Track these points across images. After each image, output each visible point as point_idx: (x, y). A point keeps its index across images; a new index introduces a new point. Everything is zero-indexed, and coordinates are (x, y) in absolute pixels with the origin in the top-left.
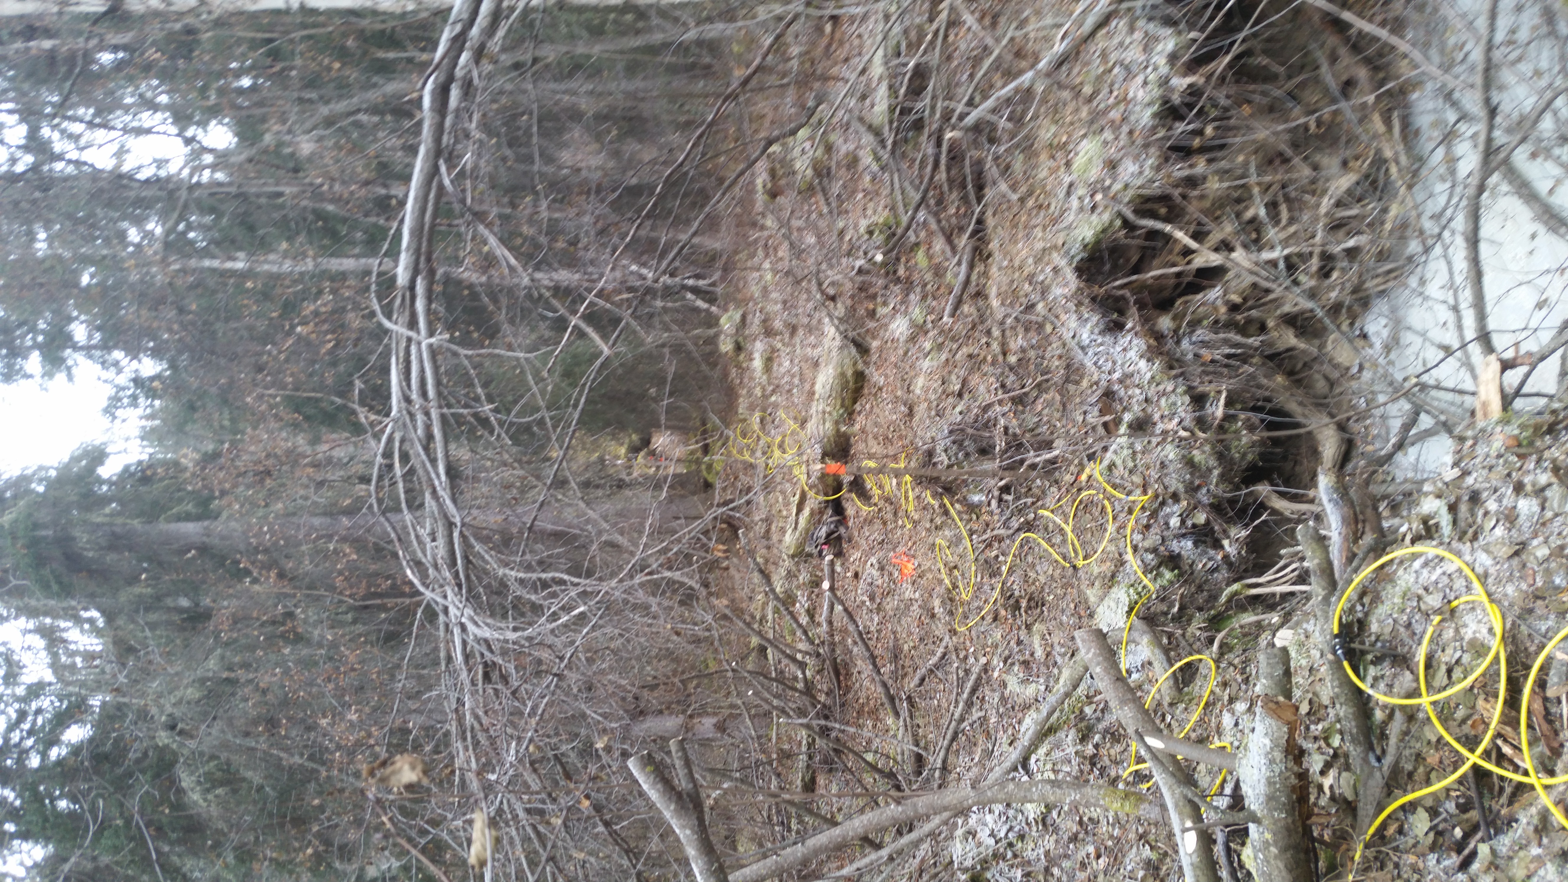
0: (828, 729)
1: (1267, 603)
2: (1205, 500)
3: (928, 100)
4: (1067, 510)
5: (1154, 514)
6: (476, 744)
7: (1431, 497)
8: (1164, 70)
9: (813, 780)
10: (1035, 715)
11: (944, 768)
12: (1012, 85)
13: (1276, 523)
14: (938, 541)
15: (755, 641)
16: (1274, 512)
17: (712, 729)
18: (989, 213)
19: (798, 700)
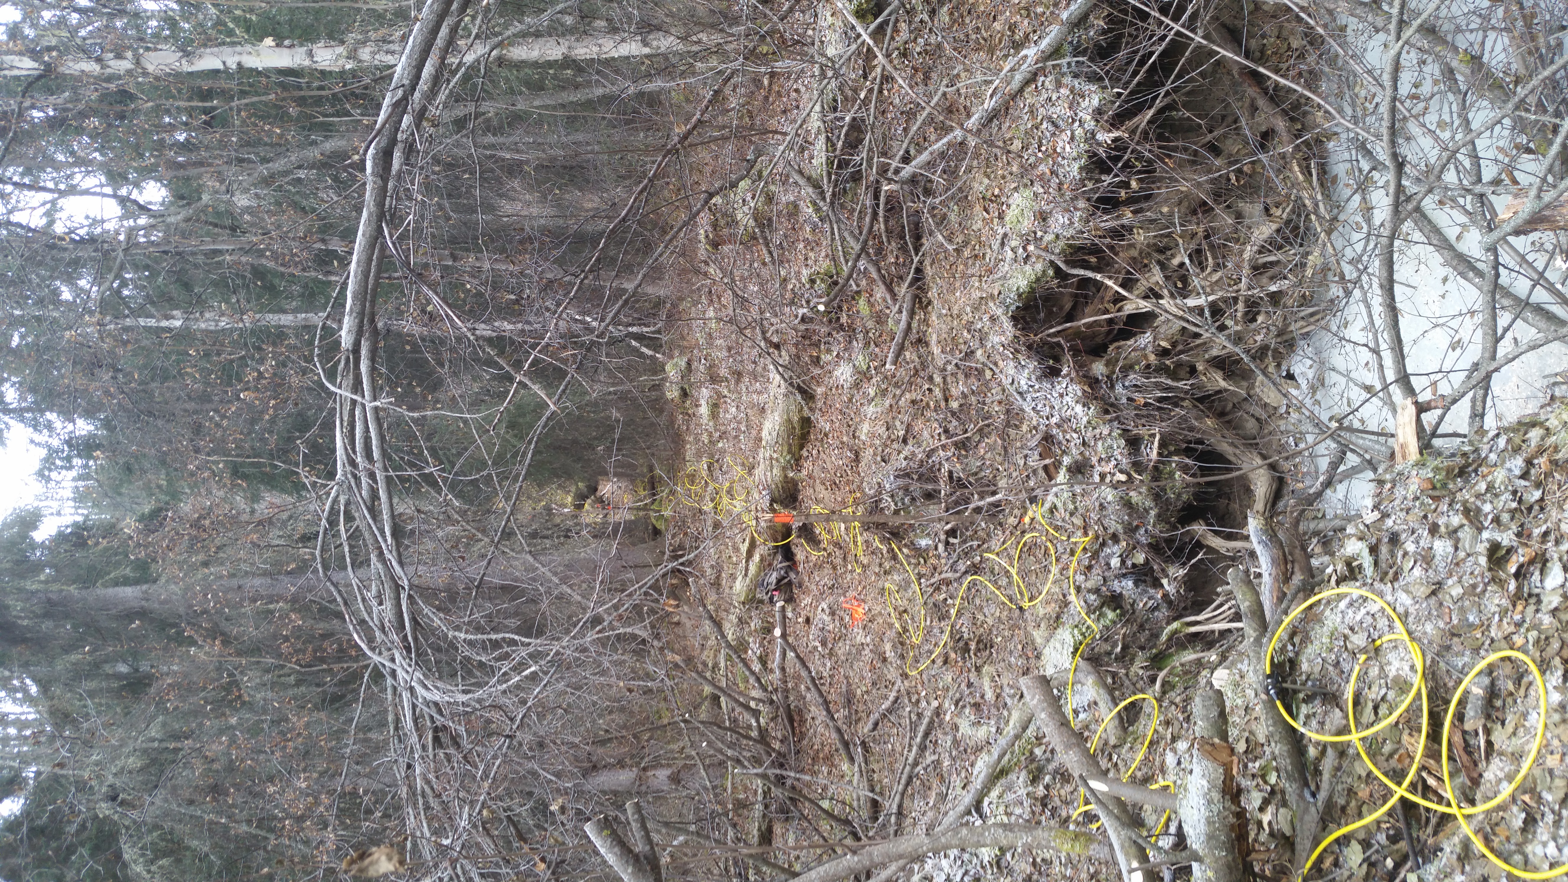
0: (783, 777)
1: (1206, 641)
2: (1143, 540)
3: (864, 155)
4: (1012, 552)
5: (1095, 555)
6: (427, 807)
7: (1354, 539)
8: (1090, 124)
9: (770, 830)
10: (986, 758)
11: (900, 813)
12: (945, 140)
13: (1212, 561)
14: (887, 585)
15: (707, 689)
16: (1210, 550)
17: (667, 782)
18: (927, 262)
19: (751, 749)
